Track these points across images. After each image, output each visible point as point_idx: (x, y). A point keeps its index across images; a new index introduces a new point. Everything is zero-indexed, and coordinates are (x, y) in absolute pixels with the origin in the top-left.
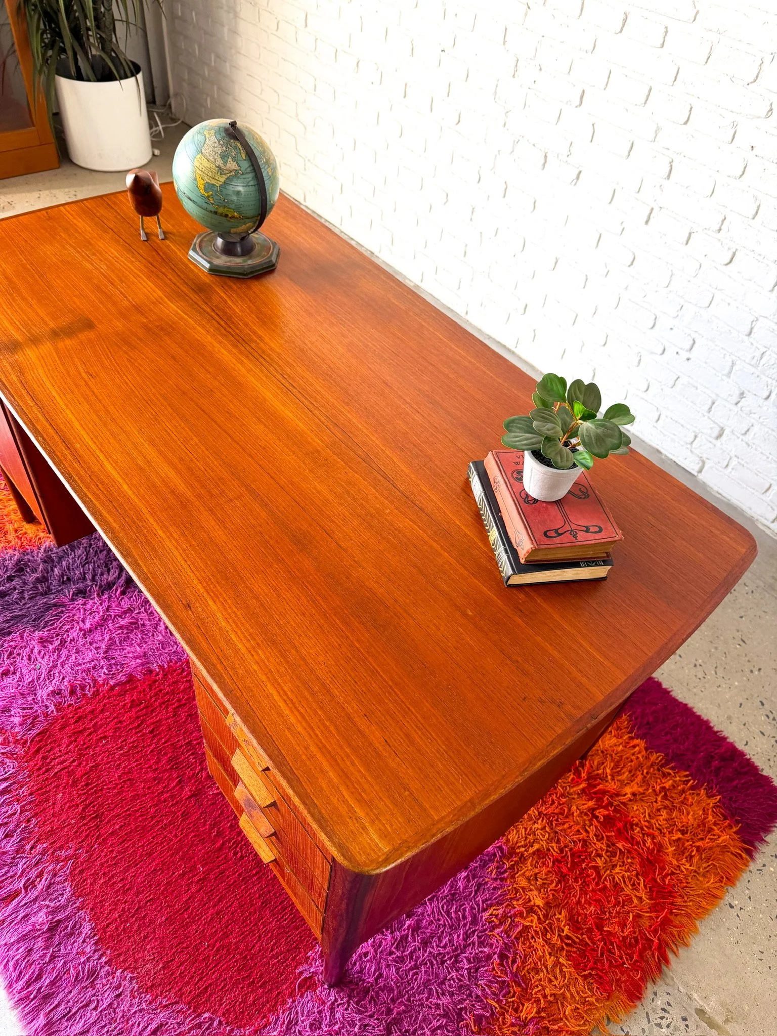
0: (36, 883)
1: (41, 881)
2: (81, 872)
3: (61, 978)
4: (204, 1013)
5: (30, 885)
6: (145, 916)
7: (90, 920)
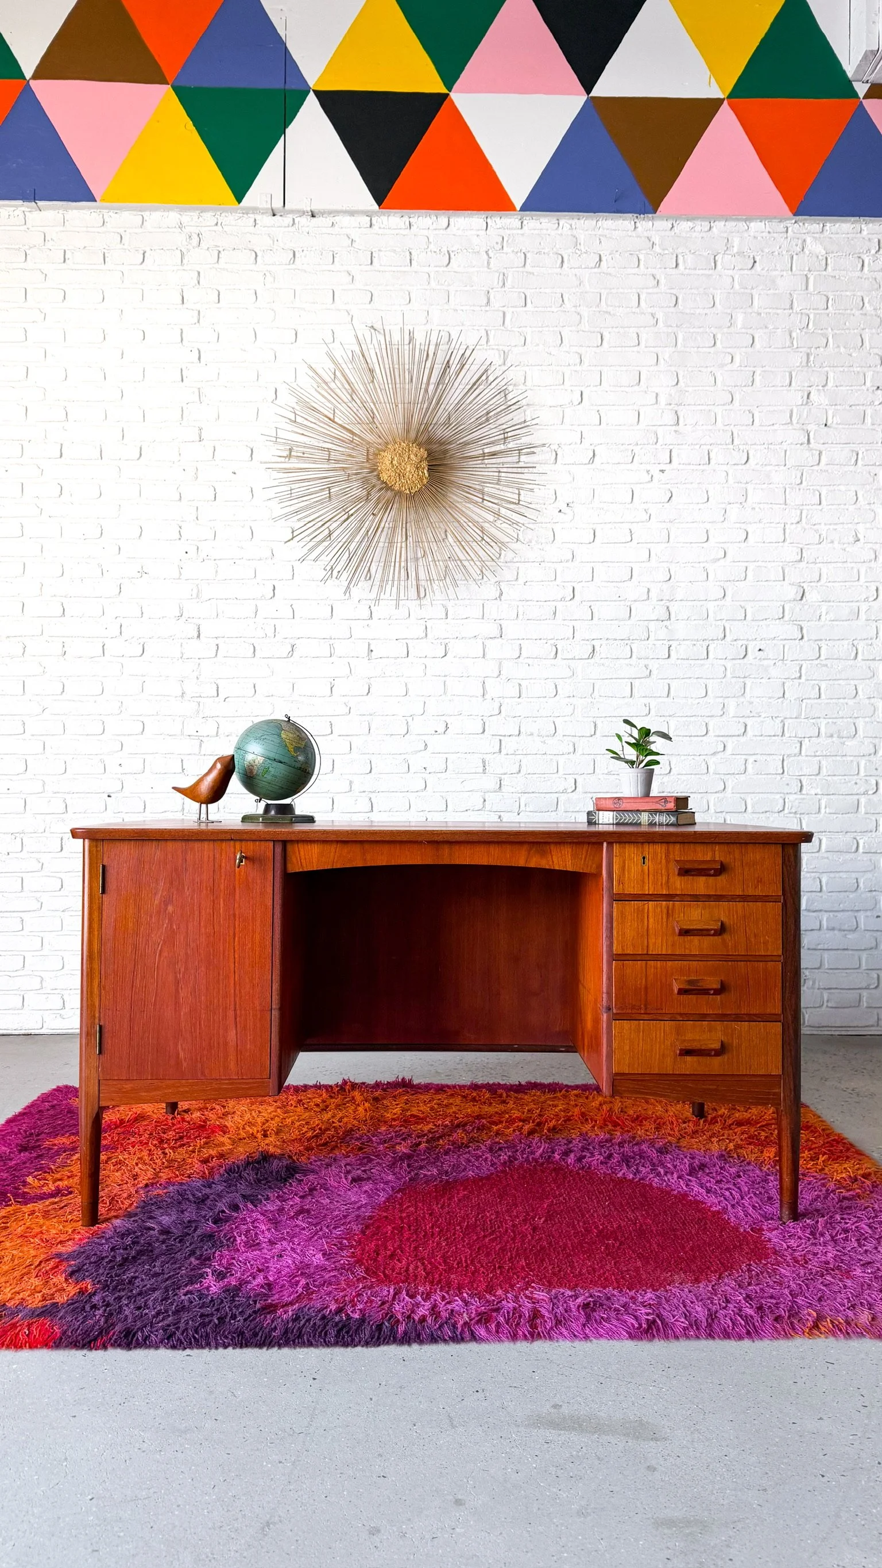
4: (741, 1267)
7: (604, 1289)
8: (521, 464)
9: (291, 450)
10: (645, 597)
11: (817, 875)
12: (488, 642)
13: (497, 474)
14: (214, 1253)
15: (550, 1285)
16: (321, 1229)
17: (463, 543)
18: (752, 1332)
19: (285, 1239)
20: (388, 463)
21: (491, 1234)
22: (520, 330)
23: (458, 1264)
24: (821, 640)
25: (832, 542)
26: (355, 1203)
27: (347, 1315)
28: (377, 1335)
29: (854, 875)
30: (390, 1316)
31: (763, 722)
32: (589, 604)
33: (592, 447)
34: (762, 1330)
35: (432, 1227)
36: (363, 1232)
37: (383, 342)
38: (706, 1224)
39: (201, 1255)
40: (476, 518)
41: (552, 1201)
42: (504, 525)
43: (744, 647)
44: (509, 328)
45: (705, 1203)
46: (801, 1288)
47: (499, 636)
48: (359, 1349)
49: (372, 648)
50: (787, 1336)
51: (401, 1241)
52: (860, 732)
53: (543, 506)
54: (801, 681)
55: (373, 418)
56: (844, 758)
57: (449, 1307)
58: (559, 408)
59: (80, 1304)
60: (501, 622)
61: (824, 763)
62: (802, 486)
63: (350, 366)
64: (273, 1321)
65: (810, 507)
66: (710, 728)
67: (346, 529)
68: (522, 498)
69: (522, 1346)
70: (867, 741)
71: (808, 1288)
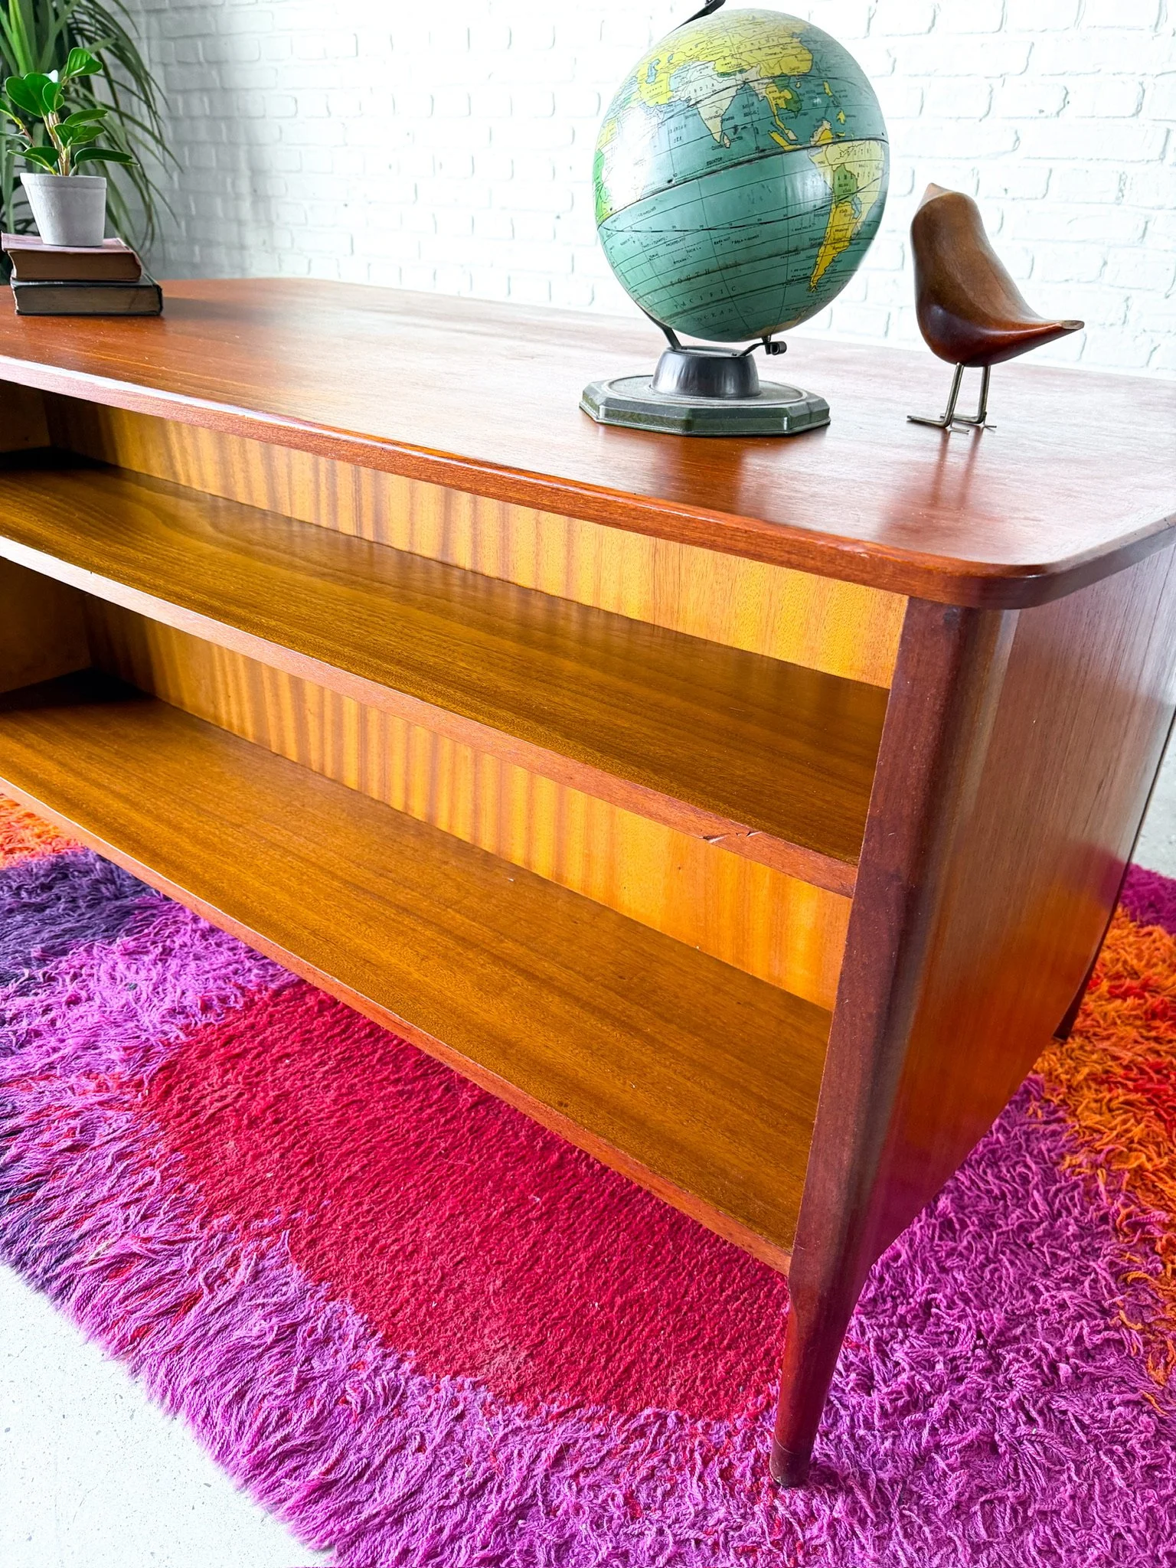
0: (228, 1275)
1: (236, 1271)
2: (312, 1244)
3: (330, 1413)
4: (642, 1409)
5: (217, 1279)
6: (460, 1286)
7: (356, 1312)
14: (83, 945)
15: (302, 1251)
30: (39, 1180)
39: (64, 943)
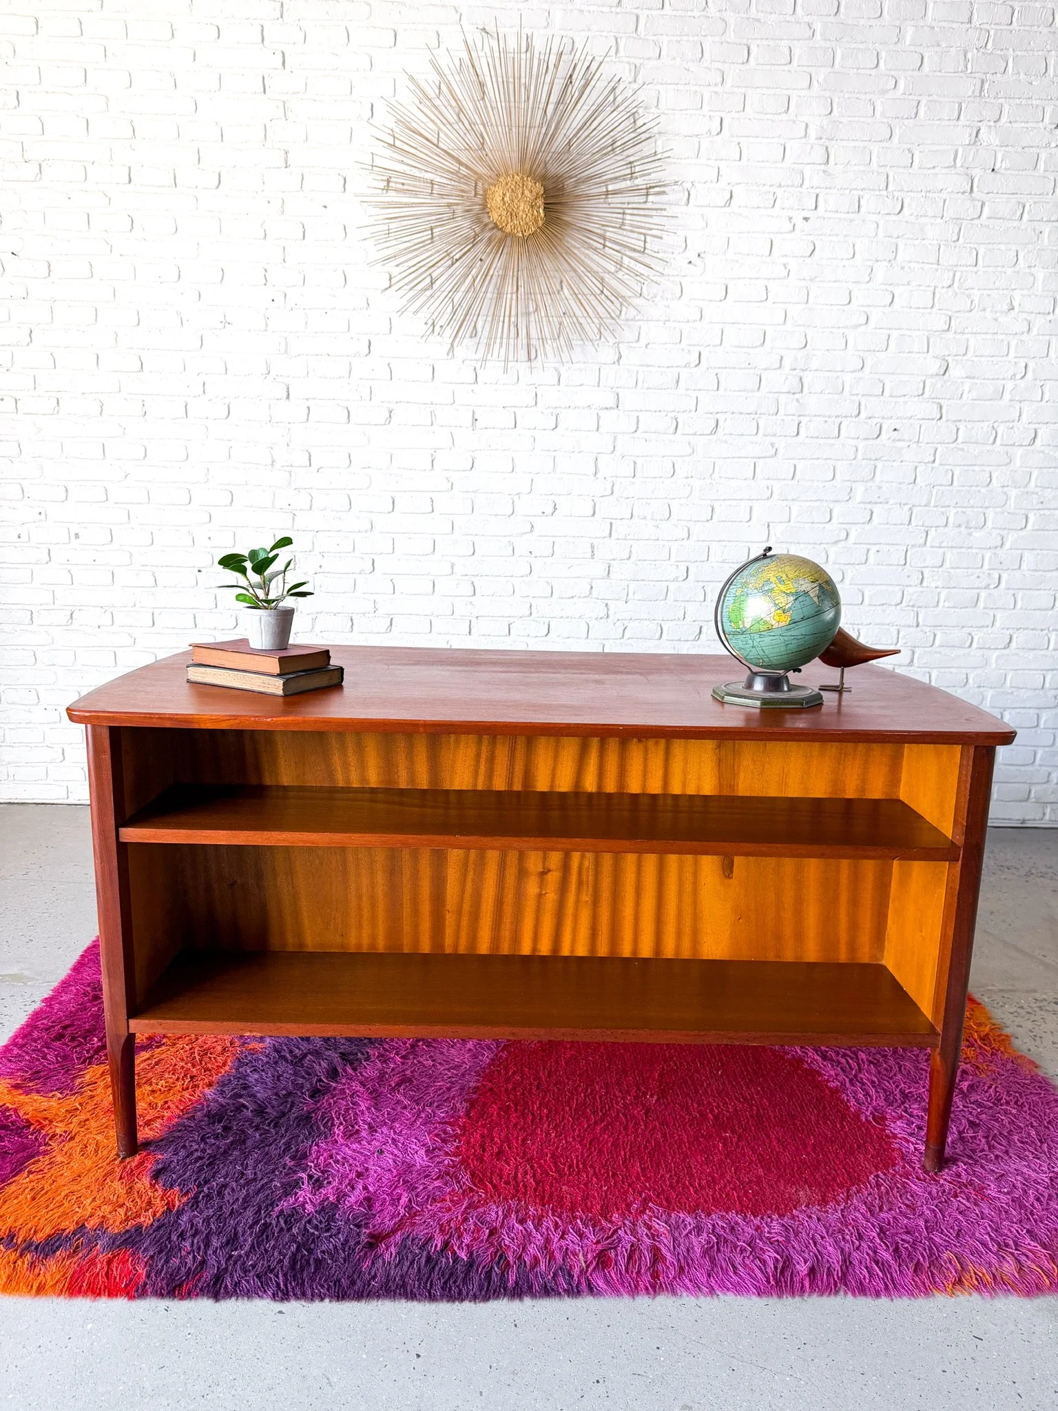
1: (656, 1229)
2: (668, 1201)
4: (868, 1178)
6: (750, 1180)
7: (727, 1212)
8: (648, 205)
9: (388, 181)
10: (778, 365)
11: (927, 670)
12: (603, 414)
13: (620, 216)
14: (311, 1147)
15: (669, 1206)
16: (424, 1109)
17: (580, 296)
18: (890, 1287)
19: (385, 1124)
20: (499, 199)
21: (602, 1120)
22: (655, 38)
23: (569, 1170)
24: (960, 421)
25: (984, 310)
26: (457, 1067)
27: (454, 1253)
28: (486, 1284)
29: (964, 671)
30: (499, 1254)
31: (890, 509)
32: (716, 371)
33: (730, 188)
34: (901, 1285)
35: (540, 1108)
36: (467, 1114)
37: (496, 49)
38: (824, 1108)
39: (297, 1151)
40: (596, 268)
41: (663, 1068)
42: (626, 277)
43: (878, 425)
44: (642, 35)
45: (820, 1075)
46: (935, 1216)
47: (615, 406)
48: (467, 1305)
49: (476, 417)
50: (926, 1291)
51: (508, 1127)
52: (989, 524)
53: (671, 255)
54: (934, 465)
55: (483, 144)
56: (970, 550)
57: (563, 1243)
58: (696, 139)
59: (166, 1228)
60: (619, 390)
61: (948, 555)
62: (958, 243)
63: (458, 78)
64: (373, 1263)
65: (965, 268)
66: (835, 514)
67: (451, 276)
68: (648, 245)
69: (643, 1301)
70: (995, 533)
71: (944, 1216)
